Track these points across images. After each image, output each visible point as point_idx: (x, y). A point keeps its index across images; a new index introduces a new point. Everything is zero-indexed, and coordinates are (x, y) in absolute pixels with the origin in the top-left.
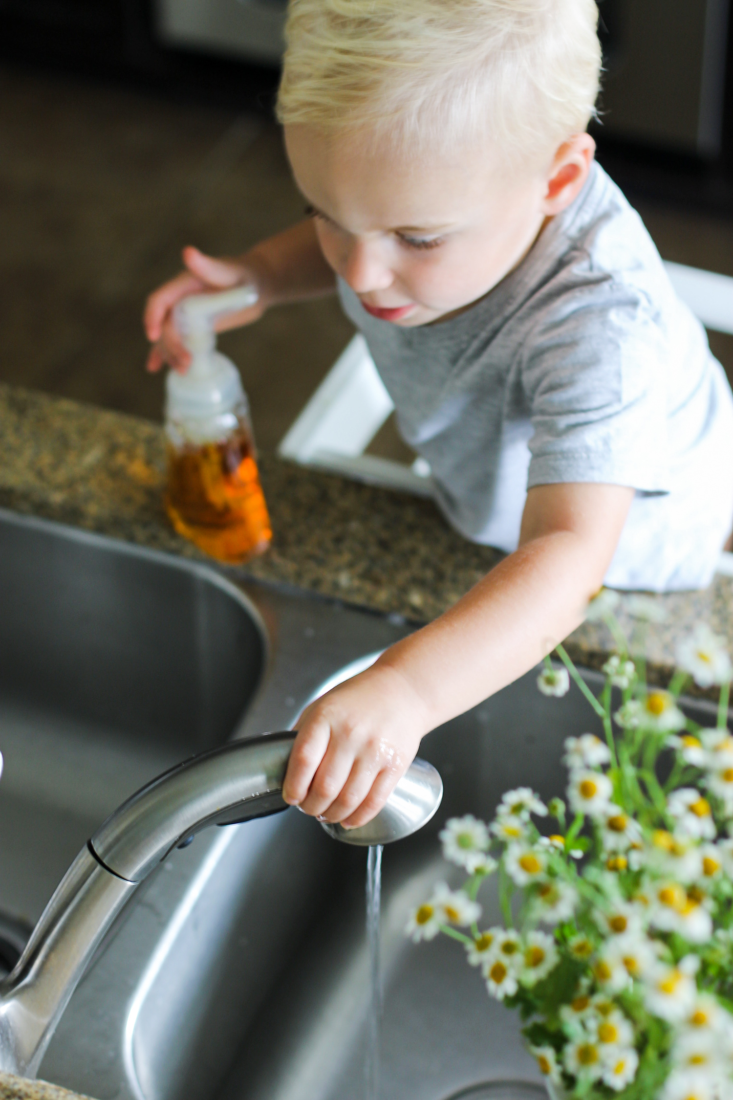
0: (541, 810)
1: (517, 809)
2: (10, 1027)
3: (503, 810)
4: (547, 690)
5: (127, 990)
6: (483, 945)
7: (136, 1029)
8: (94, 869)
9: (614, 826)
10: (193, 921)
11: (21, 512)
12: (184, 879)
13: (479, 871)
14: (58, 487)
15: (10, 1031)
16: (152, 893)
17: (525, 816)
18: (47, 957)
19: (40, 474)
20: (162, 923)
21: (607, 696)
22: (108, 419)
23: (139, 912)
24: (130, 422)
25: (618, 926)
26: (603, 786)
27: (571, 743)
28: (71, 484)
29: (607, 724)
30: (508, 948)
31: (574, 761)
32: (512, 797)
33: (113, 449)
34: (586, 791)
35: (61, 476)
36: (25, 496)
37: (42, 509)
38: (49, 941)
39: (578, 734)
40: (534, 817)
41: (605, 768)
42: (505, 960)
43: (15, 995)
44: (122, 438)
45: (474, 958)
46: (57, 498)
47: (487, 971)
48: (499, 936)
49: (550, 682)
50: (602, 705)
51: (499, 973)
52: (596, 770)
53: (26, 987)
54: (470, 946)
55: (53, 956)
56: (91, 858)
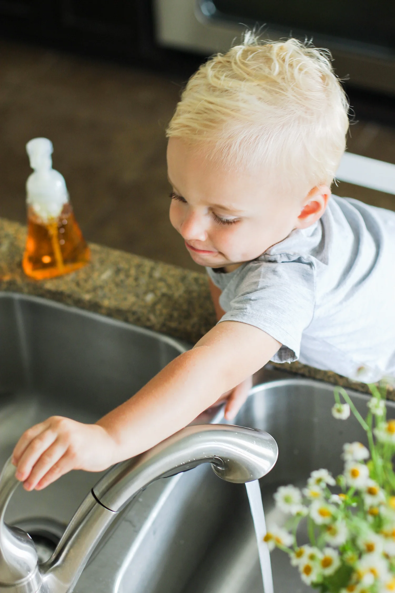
0: (332, 482)
1: (319, 481)
2: (49, 588)
3: (311, 481)
4: (337, 415)
5: (116, 567)
6: (299, 555)
7: (119, 589)
8: (95, 505)
9: (371, 492)
10: (153, 530)
11: (68, 304)
12: (149, 507)
13: (298, 514)
14: (88, 292)
15: (48, 590)
16: (131, 514)
17: (323, 485)
18: (69, 551)
19: (78, 284)
20: (137, 531)
21: (370, 419)
22: (116, 254)
23: (124, 525)
24: (128, 256)
25: (370, 548)
26: (363, 471)
27: (347, 447)
28: (95, 289)
29: (370, 435)
30: (312, 557)
31: (348, 457)
32: (316, 475)
33: (118, 271)
34: (354, 474)
35: (89, 286)
36: (70, 296)
37: (79, 303)
38: (70, 543)
39: (351, 442)
40: (328, 486)
41: (366, 461)
42: (311, 564)
43: (51, 571)
44: (123, 265)
45: (295, 561)
46: (87, 297)
47: (301, 569)
48: (307, 550)
49: (339, 411)
50: (368, 424)
51: (308, 570)
52: (360, 462)
53: (58, 567)
54: (292, 555)
55: (72, 551)
56: (93, 499)
